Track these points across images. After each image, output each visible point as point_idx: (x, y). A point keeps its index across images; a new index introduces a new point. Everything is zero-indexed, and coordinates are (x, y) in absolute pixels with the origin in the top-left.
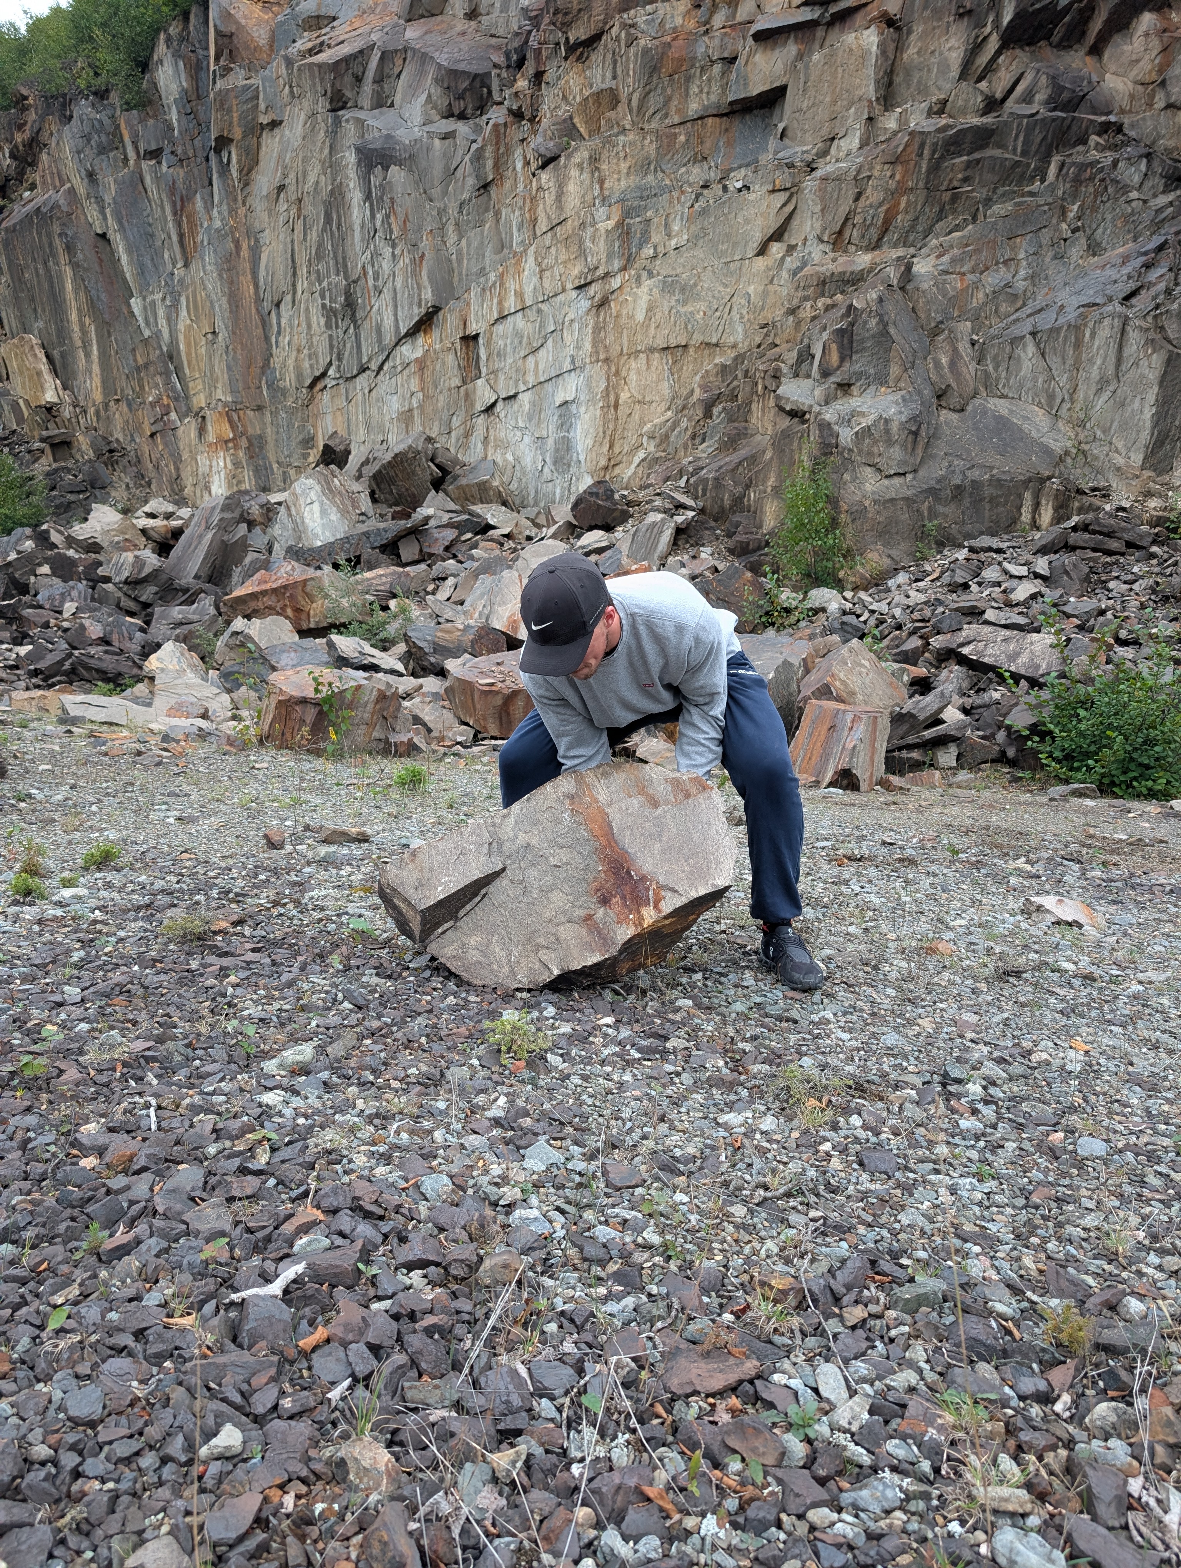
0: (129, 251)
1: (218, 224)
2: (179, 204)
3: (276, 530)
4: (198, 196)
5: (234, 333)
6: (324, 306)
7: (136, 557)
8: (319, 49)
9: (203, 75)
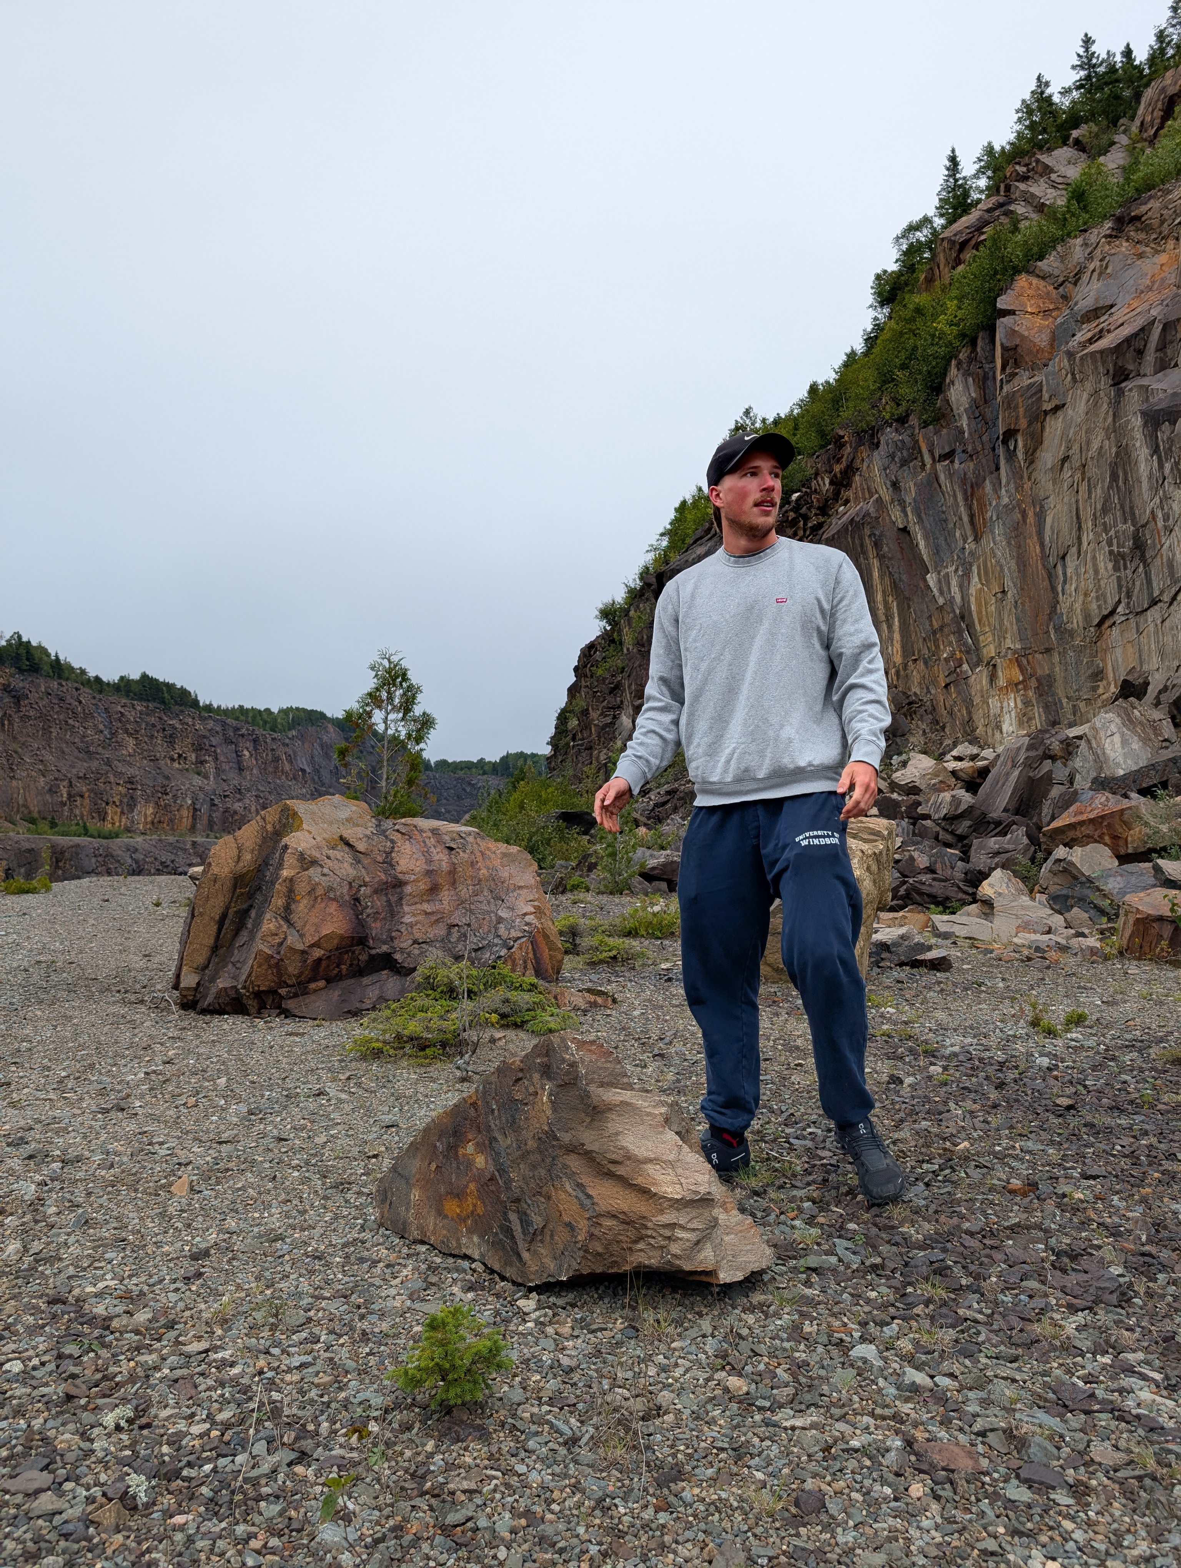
0: (926, 537)
1: (1006, 500)
2: (969, 491)
3: (1077, 763)
4: (987, 482)
5: (1022, 589)
6: (1111, 552)
7: (953, 796)
8: (1100, 335)
9: (989, 383)
